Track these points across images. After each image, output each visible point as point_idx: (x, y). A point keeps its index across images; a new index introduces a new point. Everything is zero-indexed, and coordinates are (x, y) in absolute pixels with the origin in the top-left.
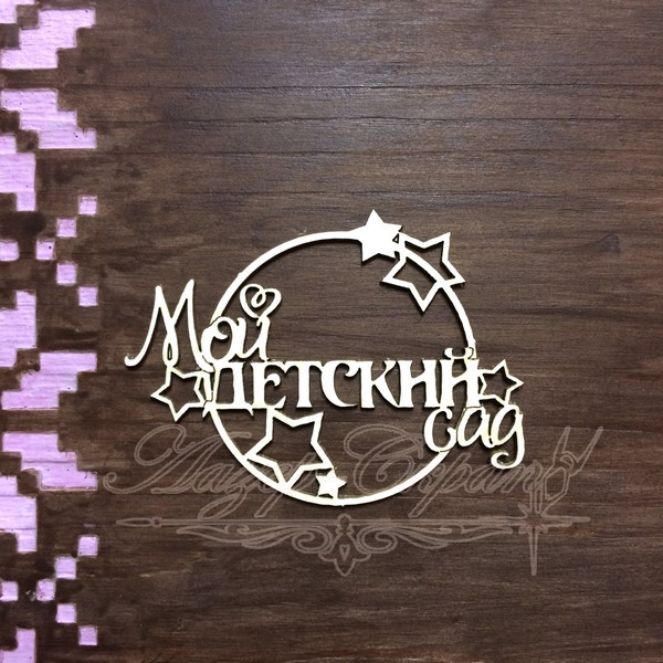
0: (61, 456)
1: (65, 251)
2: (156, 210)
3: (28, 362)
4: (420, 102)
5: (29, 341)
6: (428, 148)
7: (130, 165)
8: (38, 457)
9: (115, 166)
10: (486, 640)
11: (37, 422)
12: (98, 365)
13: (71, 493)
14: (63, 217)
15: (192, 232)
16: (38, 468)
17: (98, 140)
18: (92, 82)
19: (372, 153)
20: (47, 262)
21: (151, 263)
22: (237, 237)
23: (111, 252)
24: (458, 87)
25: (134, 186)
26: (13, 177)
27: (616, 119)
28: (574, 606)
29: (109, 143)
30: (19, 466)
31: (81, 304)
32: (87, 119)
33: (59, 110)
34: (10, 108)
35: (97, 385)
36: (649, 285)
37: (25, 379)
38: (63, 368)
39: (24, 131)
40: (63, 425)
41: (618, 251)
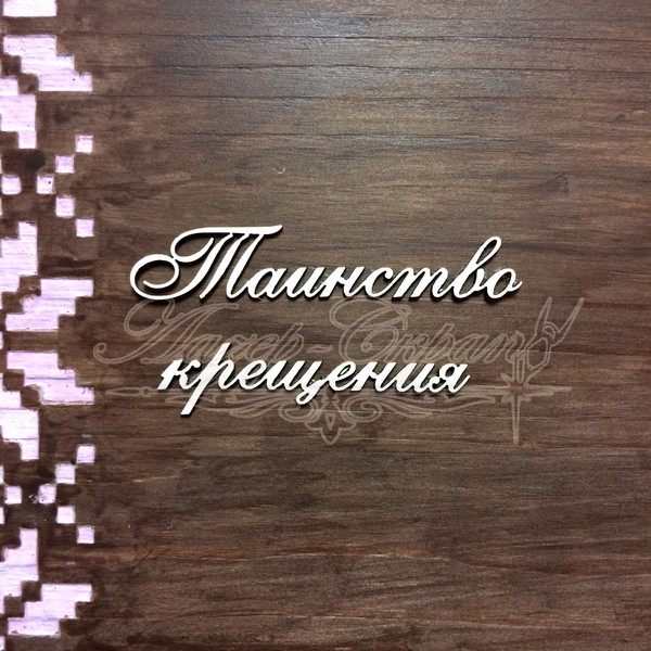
0: (62, 373)
1: (64, 186)
2: (147, 148)
3: (29, 287)
4: (389, 52)
5: (31, 269)
6: (396, 95)
7: (124, 107)
8: (40, 374)
9: (110, 108)
10: (443, 538)
11: (38, 342)
12: (95, 291)
13: (70, 406)
14: (61, 154)
15: (180, 169)
16: (39, 383)
17: (94, 84)
18: (88, 29)
19: (346, 98)
20: (47, 196)
21: (141, 197)
22: (222, 174)
23: (106, 187)
24: (425, 39)
25: (127, 127)
26: (16, 117)
27: (567, 70)
28: (521, 508)
29: (104, 86)
30: (23, 382)
31: (78, 235)
32: (84, 64)
33: (58, 55)
34: (13, 53)
35: (94, 309)
36: (594, 222)
37: (27, 303)
38: (63, 294)
39: (25, 75)
40: (62, 345)
41: (566, 191)
